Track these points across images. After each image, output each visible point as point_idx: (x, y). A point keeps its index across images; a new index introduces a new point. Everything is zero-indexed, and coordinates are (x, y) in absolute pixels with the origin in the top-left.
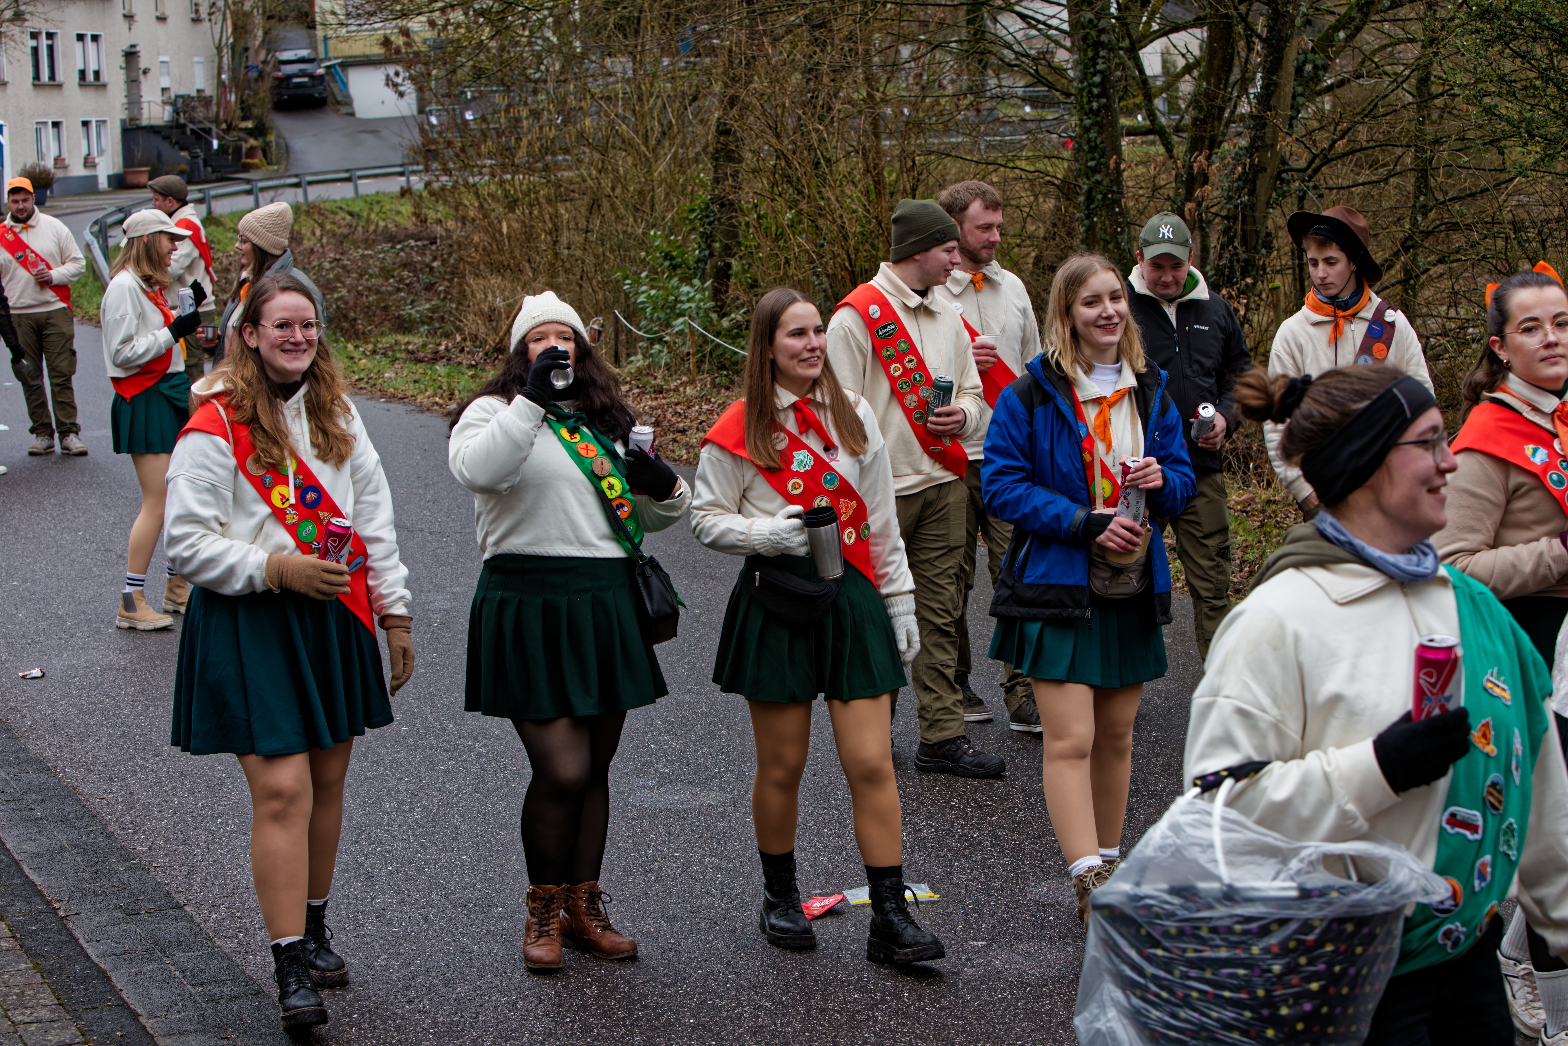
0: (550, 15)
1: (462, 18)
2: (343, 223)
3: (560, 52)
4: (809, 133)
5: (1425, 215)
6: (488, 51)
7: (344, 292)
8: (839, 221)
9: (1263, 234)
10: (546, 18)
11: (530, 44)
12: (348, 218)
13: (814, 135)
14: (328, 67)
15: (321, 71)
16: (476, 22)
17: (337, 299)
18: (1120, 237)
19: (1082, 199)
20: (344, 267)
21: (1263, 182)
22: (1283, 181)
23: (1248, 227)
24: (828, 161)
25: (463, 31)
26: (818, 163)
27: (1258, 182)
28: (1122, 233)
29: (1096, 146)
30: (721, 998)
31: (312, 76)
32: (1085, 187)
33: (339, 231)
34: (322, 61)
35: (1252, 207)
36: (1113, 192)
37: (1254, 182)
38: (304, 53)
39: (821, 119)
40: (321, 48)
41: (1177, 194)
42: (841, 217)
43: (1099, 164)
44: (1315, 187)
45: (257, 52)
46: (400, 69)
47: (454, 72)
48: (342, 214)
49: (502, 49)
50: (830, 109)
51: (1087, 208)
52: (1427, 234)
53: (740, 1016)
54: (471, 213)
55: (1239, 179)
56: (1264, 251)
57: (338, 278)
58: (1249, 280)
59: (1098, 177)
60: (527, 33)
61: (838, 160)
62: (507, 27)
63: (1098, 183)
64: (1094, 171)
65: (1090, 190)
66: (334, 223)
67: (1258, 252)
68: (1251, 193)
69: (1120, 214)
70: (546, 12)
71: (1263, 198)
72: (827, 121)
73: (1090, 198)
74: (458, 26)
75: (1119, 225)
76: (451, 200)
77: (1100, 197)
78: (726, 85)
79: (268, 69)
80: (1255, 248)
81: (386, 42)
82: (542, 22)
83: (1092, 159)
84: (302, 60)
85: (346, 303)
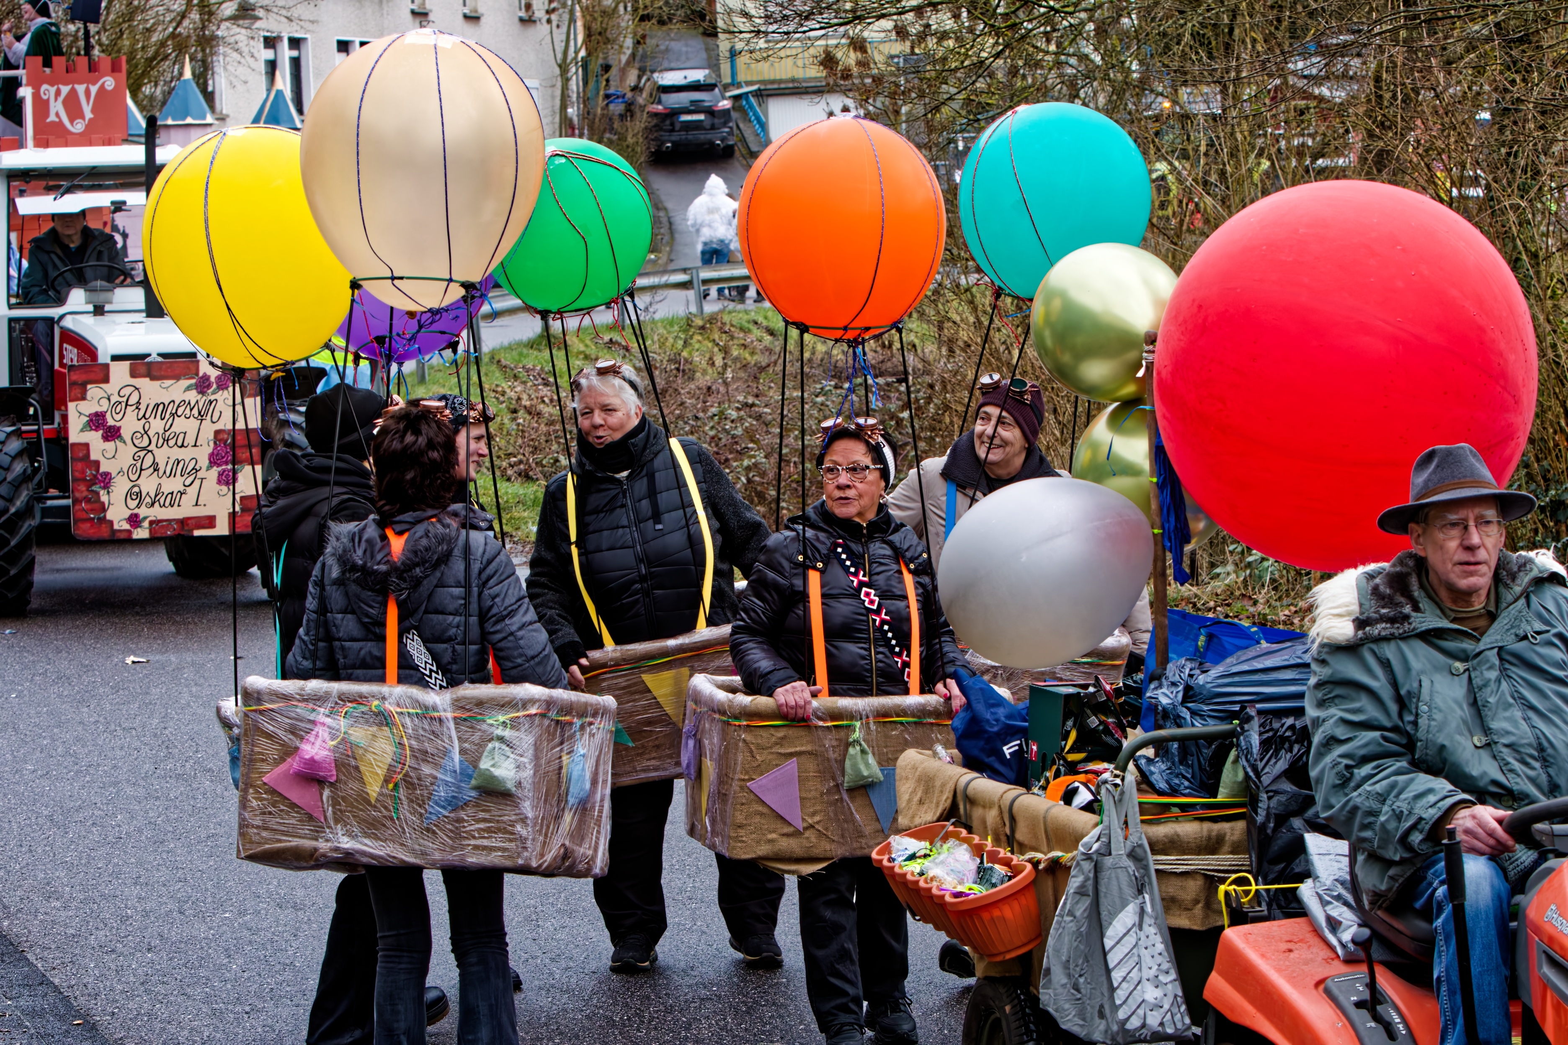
0: (1090, 19)
1: (949, 24)
2: (759, 346)
3: (1106, 77)
4: (1503, 211)
6: (991, 75)
7: (760, 457)
8: (1550, 354)
10: (1082, 23)
11: (1059, 64)
12: (768, 338)
13: (1512, 217)
14: (736, 98)
15: (725, 104)
16: (971, 30)
17: (748, 469)
20: (759, 417)
24: (1534, 256)
25: (951, 43)
26: (1518, 260)
31: (710, 112)
33: (752, 360)
34: (726, 87)
38: (698, 75)
39: (1524, 190)
40: (725, 68)
42: (1554, 346)
45: (623, 71)
46: (850, 103)
47: (937, 109)
48: (757, 333)
49: (1013, 72)
50: (1537, 173)
54: (963, 335)
57: (750, 434)
60: (1053, 48)
61: (1549, 256)
62: (1023, 37)
66: (745, 346)
70: (1083, 15)
72: (1532, 194)
74: (943, 36)
76: (930, 311)
78: (1371, 134)
79: (641, 100)
81: (828, 61)
82: (1076, 30)
84: (695, 87)
85: (763, 474)
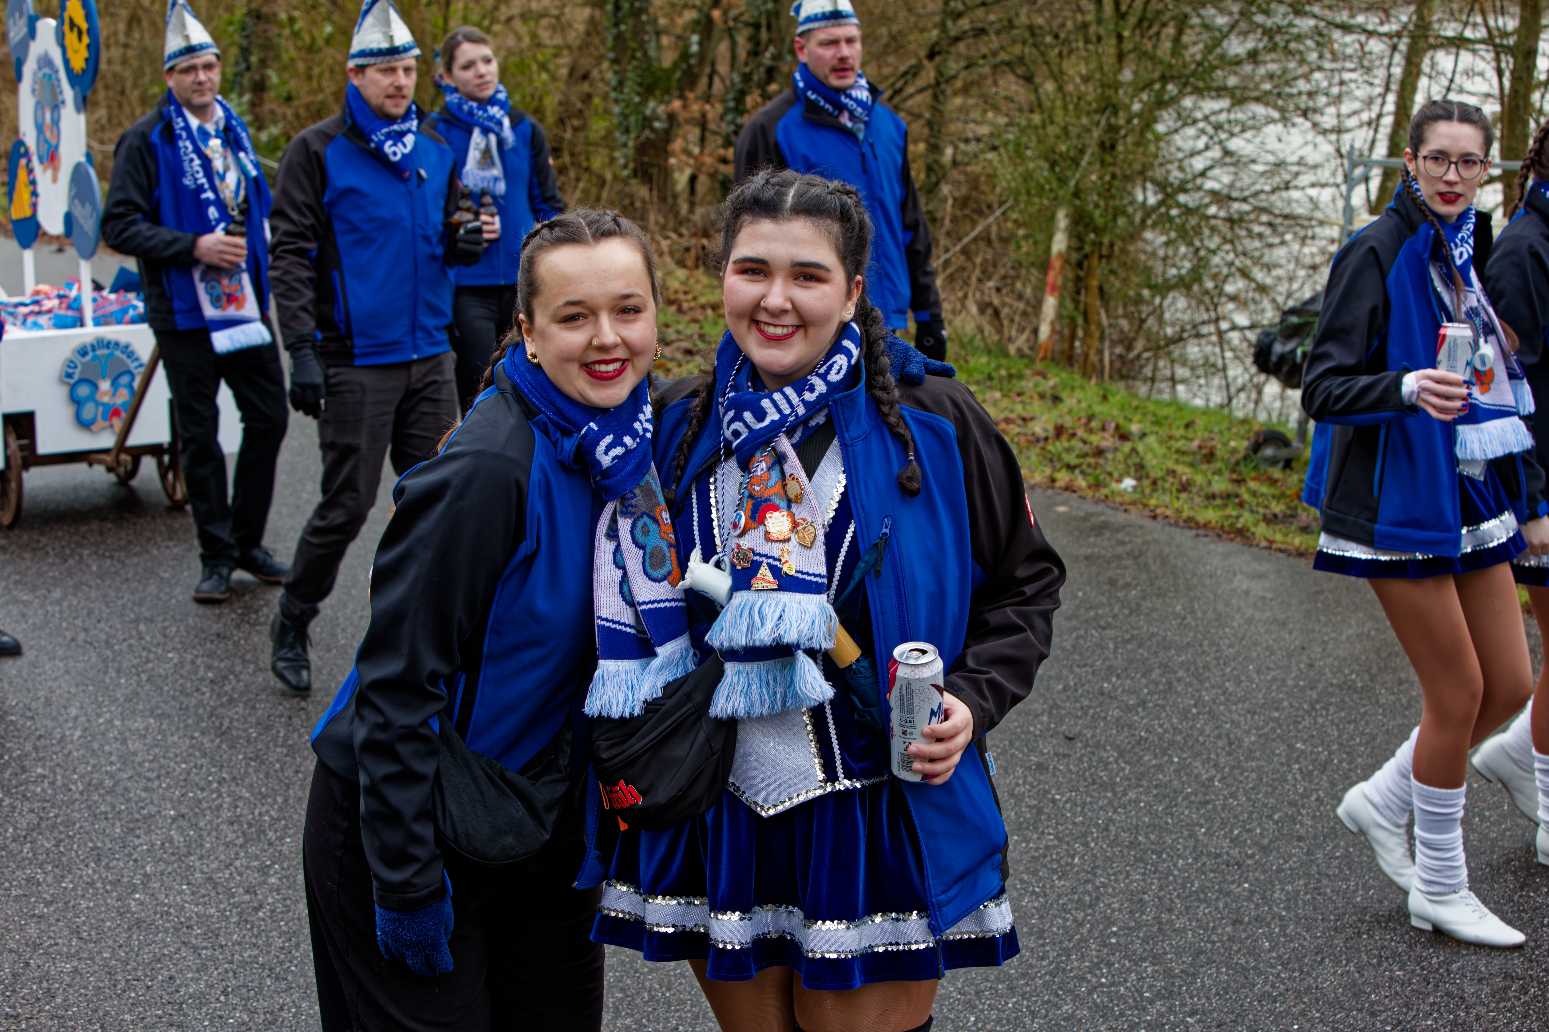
5: (955, 21)
18: (648, 46)
28: (650, 41)
30: (203, 790)
51: (615, 16)
53: (219, 807)
69: (648, 22)
73: (617, 8)
75: (647, 33)
77: (627, 5)
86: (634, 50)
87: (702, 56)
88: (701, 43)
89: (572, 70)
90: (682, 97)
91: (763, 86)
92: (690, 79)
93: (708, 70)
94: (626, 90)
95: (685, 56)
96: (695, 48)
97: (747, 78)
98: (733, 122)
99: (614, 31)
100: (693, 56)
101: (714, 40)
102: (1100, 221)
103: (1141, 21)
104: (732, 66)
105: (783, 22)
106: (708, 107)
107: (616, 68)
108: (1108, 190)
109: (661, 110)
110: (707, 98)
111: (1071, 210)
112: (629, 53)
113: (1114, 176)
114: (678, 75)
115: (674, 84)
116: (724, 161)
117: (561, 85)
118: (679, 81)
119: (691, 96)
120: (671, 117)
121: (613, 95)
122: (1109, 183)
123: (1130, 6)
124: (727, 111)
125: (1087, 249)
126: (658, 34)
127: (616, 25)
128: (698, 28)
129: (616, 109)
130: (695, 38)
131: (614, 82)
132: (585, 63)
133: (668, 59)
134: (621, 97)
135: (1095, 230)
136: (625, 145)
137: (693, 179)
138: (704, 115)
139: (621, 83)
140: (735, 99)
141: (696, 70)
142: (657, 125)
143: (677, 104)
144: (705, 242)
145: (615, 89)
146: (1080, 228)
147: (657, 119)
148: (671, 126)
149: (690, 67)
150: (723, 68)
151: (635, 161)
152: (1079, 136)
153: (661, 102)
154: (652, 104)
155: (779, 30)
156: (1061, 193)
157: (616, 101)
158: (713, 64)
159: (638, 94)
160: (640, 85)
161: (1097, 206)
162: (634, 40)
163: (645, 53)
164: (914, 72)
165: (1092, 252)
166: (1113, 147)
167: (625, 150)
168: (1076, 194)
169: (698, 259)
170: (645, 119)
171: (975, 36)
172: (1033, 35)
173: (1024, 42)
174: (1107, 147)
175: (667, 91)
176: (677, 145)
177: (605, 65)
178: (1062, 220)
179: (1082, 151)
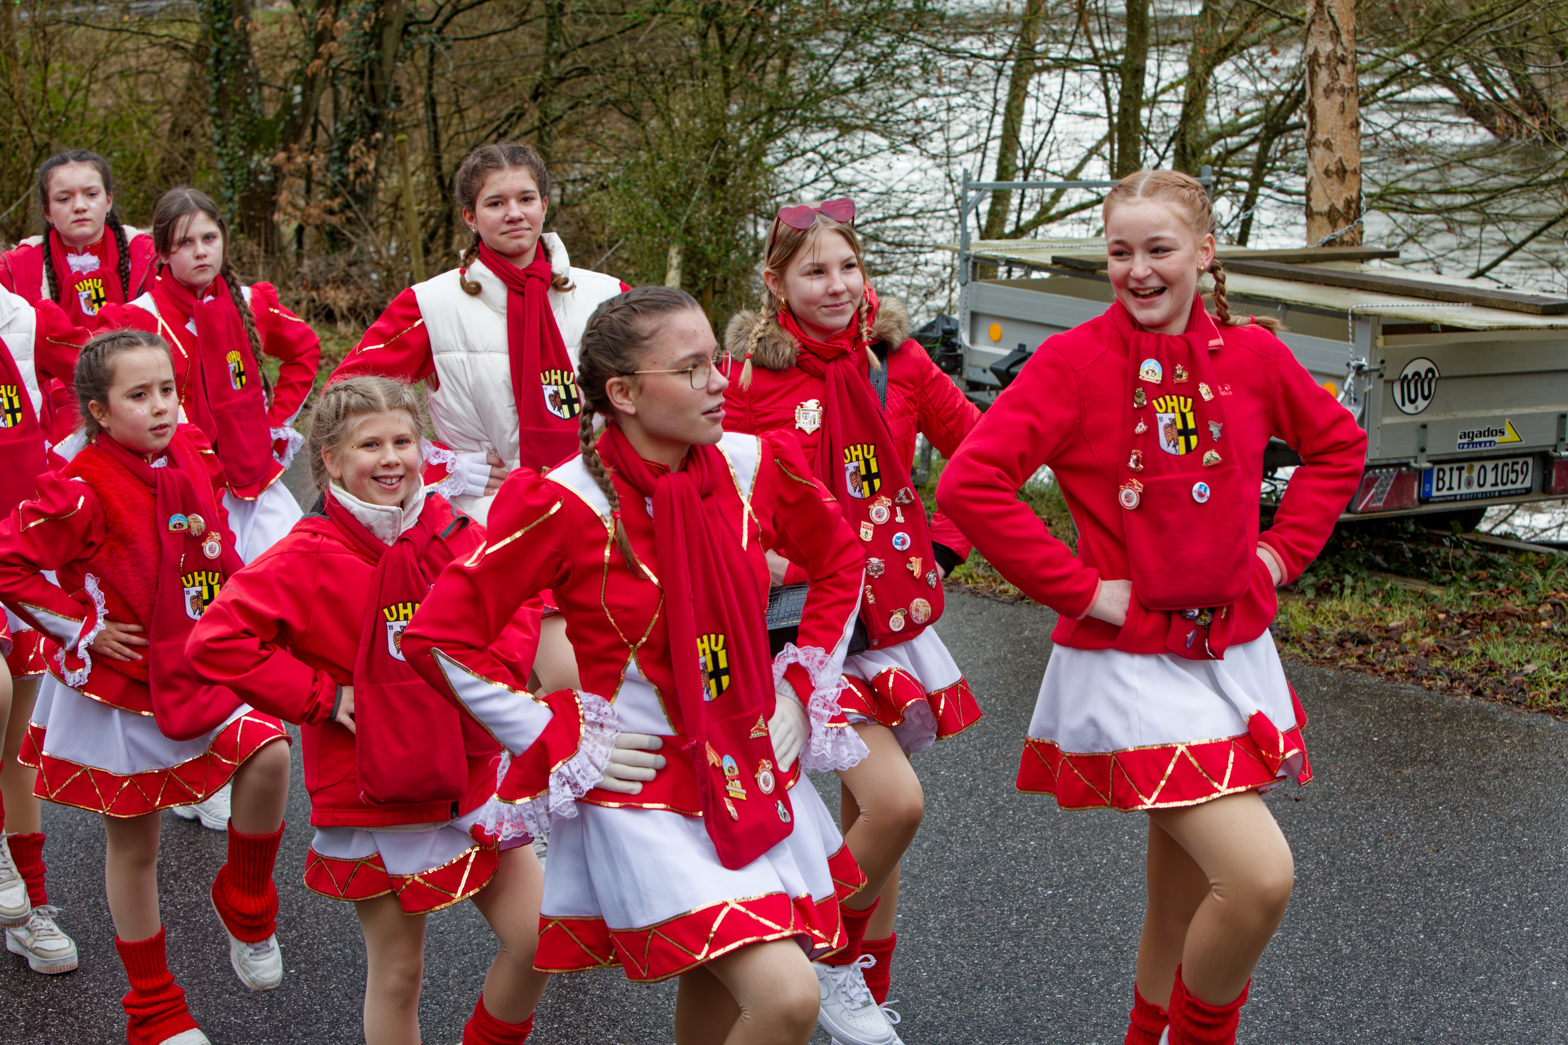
5: (558, 62)
9: (391, 88)
18: (250, 99)
19: (210, 61)
21: (390, 36)
22: (410, 34)
23: (376, 82)
27: (385, 36)
28: (252, 93)
29: (223, 8)
32: (213, 50)
35: (380, 63)
36: (241, 53)
37: (380, 36)
41: (306, 53)
43: (226, 25)
44: (443, 39)
51: (216, 70)
52: (561, 80)
55: (366, 34)
56: (393, 105)
58: (378, 135)
59: (226, 39)
63: (226, 44)
64: (222, 32)
65: (219, 52)
67: (387, 107)
68: (378, 47)
69: (250, 74)
71: (390, 52)
73: (218, 61)
75: (249, 86)
77: (228, 58)
80: (384, 102)
83: (220, 21)
86: (238, 104)
87: (306, 106)
88: (303, 94)
89: (174, 125)
90: (286, 149)
91: (366, 135)
92: (294, 132)
93: (312, 120)
94: (230, 144)
95: (288, 106)
96: (298, 99)
97: (351, 126)
98: (339, 172)
99: (216, 85)
100: (296, 107)
101: (317, 90)
102: (713, 257)
103: (746, 54)
104: (336, 116)
105: (386, 69)
106: (312, 158)
107: (219, 122)
108: (720, 225)
109: (266, 163)
110: (311, 149)
111: (683, 247)
112: (232, 106)
113: (725, 211)
114: (282, 126)
115: (279, 137)
116: (331, 212)
117: (164, 142)
118: (283, 132)
119: (296, 147)
120: (276, 169)
121: (217, 149)
122: (720, 218)
123: (735, 40)
124: (333, 160)
125: (701, 285)
126: (260, 85)
127: (217, 79)
128: (301, 79)
129: (221, 165)
130: (298, 89)
131: (217, 137)
132: (187, 118)
133: (271, 111)
134: (225, 151)
135: (707, 266)
136: (231, 200)
137: (300, 230)
138: (309, 167)
139: (224, 138)
140: (339, 148)
141: (300, 121)
142: (262, 178)
143: (281, 156)
144: (314, 294)
145: (218, 144)
146: (693, 265)
147: (263, 173)
148: (276, 179)
149: (293, 118)
150: (327, 117)
151: (240, 215)
152: (688, 172)
153: (266, 155)
154: (256, 158)
155: (382, 77)
156: (673, 230)
157: (220, 155)
158: (316, 114)
159: (242, 147)
160: (244, 138)
161: (709, 241)
162: (235, 93)
163: (248, 106)
164: (519, 115)
165: (706, 288)
166: (723, 182)
167: (230, 205)
168: (688, 231)
169: (308, 312)
170: (249, 172)
171: (579, 76)
172: (638, 73)
173: (630, 80)
174: (717, 182)
175: (271, 144)
176: (283, 198)
177: (207, 119)
178: (675, 258)
179: (691, 188)
